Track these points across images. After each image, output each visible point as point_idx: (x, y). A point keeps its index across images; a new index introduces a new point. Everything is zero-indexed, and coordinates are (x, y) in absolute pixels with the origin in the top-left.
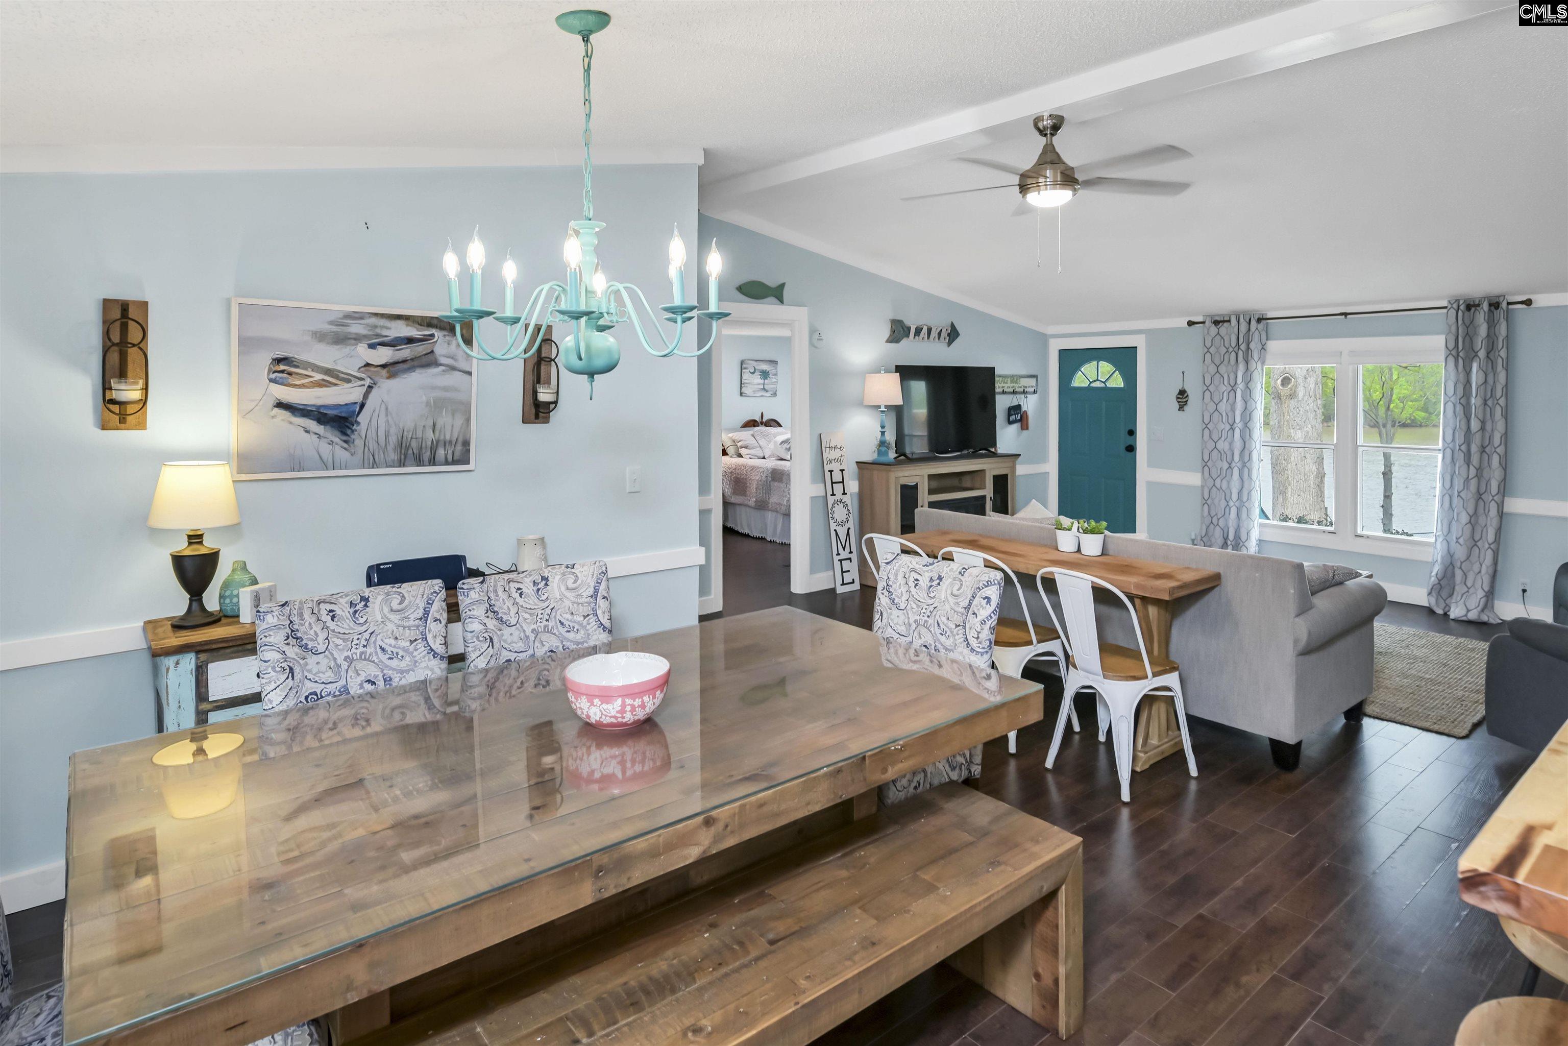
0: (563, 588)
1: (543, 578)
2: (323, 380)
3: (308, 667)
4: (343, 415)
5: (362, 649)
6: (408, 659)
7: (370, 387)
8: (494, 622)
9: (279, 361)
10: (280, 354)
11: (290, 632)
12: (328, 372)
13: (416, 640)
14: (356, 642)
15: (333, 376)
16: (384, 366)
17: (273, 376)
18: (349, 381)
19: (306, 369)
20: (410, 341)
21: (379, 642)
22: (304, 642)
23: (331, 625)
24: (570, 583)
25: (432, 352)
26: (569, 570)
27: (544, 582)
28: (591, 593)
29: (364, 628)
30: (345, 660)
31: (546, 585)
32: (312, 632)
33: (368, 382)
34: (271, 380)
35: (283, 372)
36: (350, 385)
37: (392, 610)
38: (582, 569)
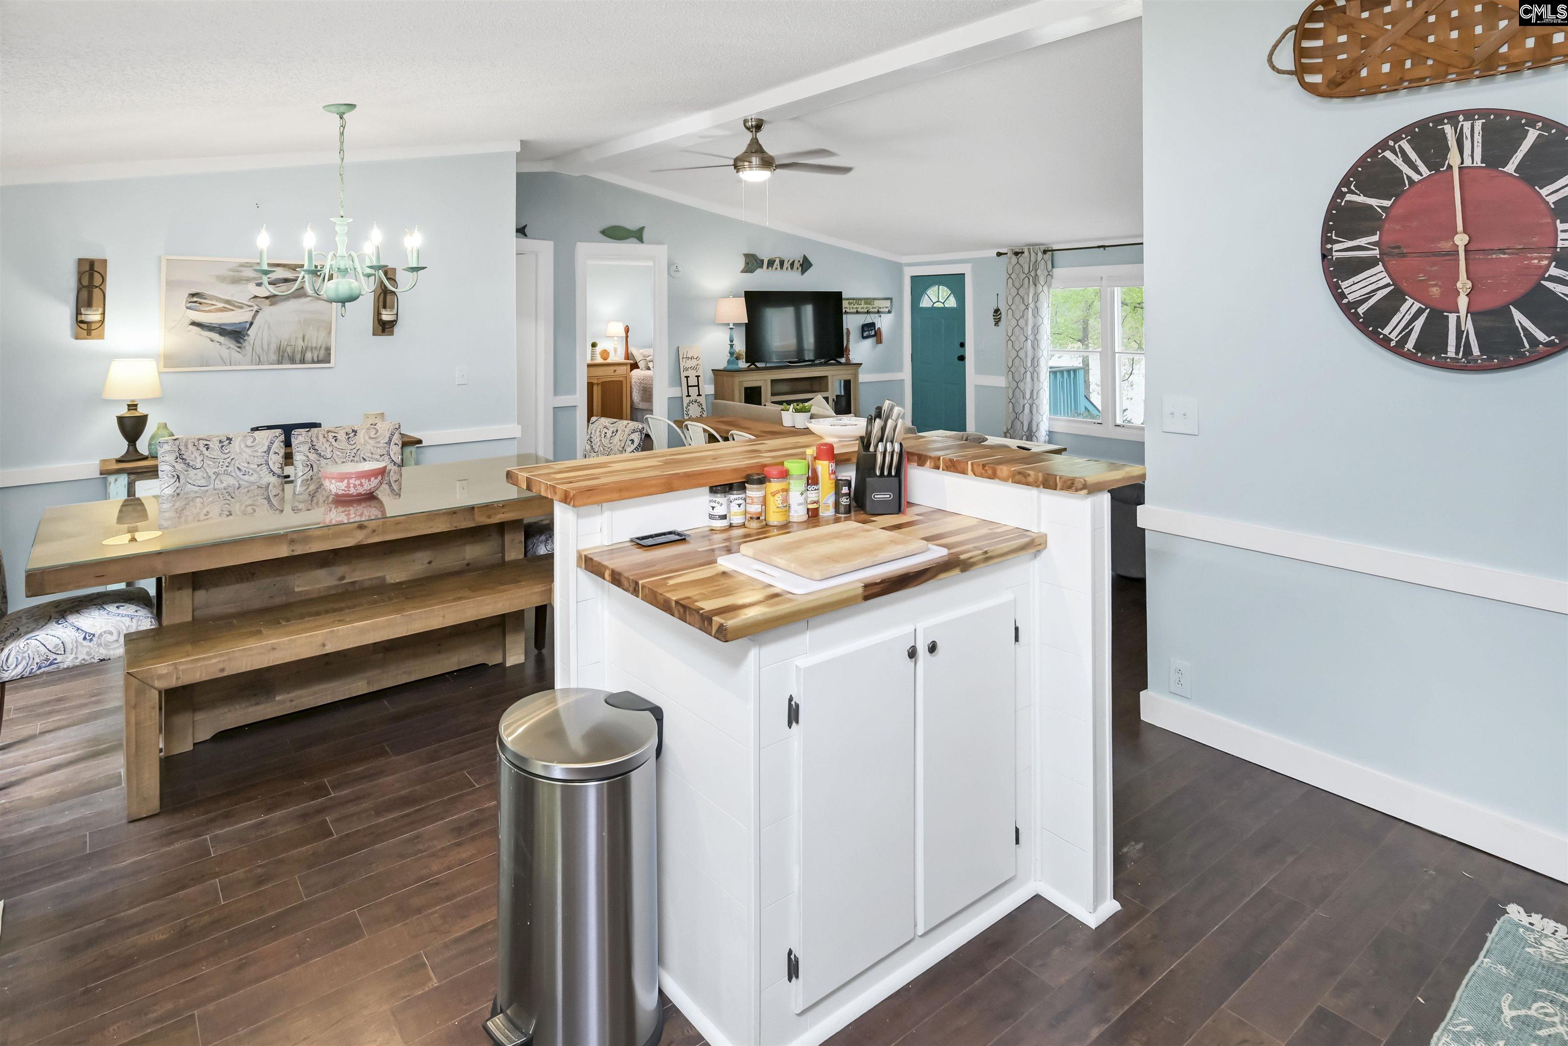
0: (367, 437)
1: (353, 431)
2: (224, 307)
3: (190, 476)
4: (237, 330)
5: (225, 468)
6: (255, 475)
7: (257, 312)
8: (315, 455)
9: (193, 295)
10: (194, 291)
11: (178, 455)
12: (228, 302)
13: (261, 464)
14: (221, 463)
15: (231, 305)
16: (267, 298)
17: (189, 305)
18: (241, 308)
19: (212, 300)
20: (286, 280)
21: (237, 464)
22: (187, 462)
23: (206, 453)
24: (372, 435)
25: (303, 287)
26: (372, 426)
27: (353, 433)
28: (387, 441)
29: (228, 456)
30: (214, 473)
31: (355, 435)
32: (193, 456)
33: (255, 308)
34: (188, 308)
35: (195, 302)
36: (243, 310)
37: (247, 446)
38: (381, 426)
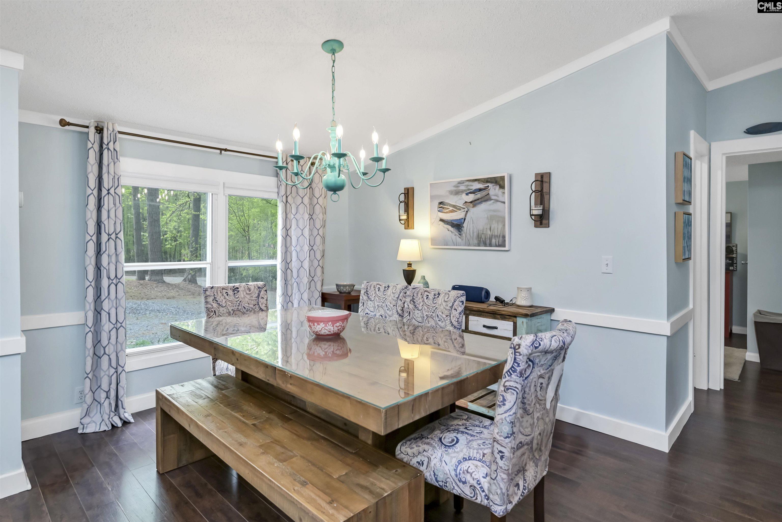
2: (452, 210)
4: (459, 224)
7: (467, 212)
9: (440, 203)
10: (441, 201)
12: (454, 206)
15: (456, 208)
16: (471, 202)
17: (439, 209)
18: (460, 210)
19: (447, 206)
20: (480, 190)
25: (488, 194)
33: (466, 210)
34: (439, 211)
35: (441, 207)
36: (461, 211)
